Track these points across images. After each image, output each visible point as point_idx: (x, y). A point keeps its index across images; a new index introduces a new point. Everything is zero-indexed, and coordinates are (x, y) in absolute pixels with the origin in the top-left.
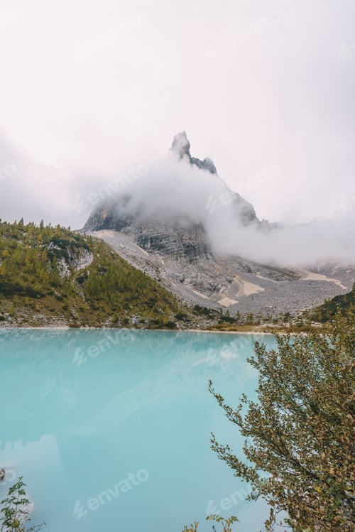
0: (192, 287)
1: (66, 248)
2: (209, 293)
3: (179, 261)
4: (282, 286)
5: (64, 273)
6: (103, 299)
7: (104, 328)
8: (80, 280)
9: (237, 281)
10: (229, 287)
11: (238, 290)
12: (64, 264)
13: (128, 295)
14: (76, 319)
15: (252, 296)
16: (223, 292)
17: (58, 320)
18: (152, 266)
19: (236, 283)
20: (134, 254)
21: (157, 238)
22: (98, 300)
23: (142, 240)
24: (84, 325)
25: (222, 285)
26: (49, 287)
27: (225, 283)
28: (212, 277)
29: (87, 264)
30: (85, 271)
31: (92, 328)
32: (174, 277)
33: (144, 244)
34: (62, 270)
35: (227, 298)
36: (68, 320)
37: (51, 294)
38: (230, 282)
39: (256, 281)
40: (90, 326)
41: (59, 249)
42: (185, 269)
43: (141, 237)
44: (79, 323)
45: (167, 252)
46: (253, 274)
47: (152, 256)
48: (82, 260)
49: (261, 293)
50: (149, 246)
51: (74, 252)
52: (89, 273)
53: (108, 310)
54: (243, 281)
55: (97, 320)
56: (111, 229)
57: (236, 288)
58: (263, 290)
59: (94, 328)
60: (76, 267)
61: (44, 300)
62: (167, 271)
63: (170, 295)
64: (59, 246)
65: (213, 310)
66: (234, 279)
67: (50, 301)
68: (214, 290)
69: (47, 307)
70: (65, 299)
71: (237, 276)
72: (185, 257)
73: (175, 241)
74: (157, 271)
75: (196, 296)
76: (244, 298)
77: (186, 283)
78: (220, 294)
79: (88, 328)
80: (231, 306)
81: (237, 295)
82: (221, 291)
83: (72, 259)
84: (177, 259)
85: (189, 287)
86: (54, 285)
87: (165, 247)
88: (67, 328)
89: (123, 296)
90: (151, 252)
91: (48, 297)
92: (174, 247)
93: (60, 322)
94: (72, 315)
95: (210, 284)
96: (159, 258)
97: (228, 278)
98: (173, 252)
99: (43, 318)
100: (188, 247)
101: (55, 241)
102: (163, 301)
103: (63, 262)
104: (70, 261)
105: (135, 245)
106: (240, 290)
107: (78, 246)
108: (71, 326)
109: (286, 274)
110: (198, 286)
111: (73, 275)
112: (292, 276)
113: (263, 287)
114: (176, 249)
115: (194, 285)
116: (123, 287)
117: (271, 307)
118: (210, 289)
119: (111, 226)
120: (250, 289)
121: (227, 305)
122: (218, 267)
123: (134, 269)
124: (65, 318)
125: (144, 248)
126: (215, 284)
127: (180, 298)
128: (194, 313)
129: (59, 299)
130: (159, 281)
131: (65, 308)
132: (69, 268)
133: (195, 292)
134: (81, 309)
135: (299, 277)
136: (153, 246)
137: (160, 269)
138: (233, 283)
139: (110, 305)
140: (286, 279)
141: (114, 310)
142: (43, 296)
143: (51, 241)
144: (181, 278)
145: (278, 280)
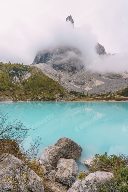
0: (74, 84)
1: (18, 72)
2: (81, 85)
3: (69, 74)
4: (113, 81)
5: (16, 81)
6: (31, 90)
7: (28, 101)
8: (23, 84)
9: (93, 80)
10: (90, 83)
11: (93, 84)
12: (16, 78)
13: (42, 88)
14: (17, 98)
15: (98, 86)
16: (87, 85)
17: (9, 99)
18: (58, 77)
19: (93, 81)
20: (50, 72)
21: (60, 65)
22: (29, 91)
23: (54, 66)
24: (20, 100)
25: (87, 82)
26: (8, 87)
27: (88, 81)
28: (83, 79)
29: (28, 77)
30: (26, 80)
31: (23, 101)
32: (66, 80)
33: (55, 68)
34: (15, 80)
35: (88, 87)
36: (13, 99)
37: (9, 89)
38: (90, 81)
39: (102, 80)
40: (22, 101)
41: (15, 72)
42: (71, 77)
43: (54, 65)
44: (17, 99)
45: (64, 70)
46: (101, 77)
47: (58, 72)
48: (25, 76)
49: (103, 84)
50: (57, 68)
51: (21, 73)
52: (28, 81)
53: (32, 94)
54: (96, 80)
55: (26, 98)
56: (42, 62)
57: (93, 83)
58: (104, 83)
59: (24, 101)
60: (23, 78)
61: (5, 92)
62: (64, 78)
63: (62, 87)
64: (15, 71)
65: (78, 92)
66: (92, 79)
67: (7, 92)
68: (83, 84)
69: (6, 94)
70: (14, 91)
71: (94, 78)
72: (72, 72)
73: (67, 66)
74: (60, 78)
75: (75, 87)
76: (95, 86)
77: (71, 82)
78: (85, 86)
79: (21, 101)
80: (89, 90)
81: (92, 86)
82: (86, 84)
83: (21, 76)
84: (68, 73)
85: (73, 84)
86: (10, 86)
87: (63, 68)
88: (12, 102)
89: (40, 89)
90: (58, 71)
91: (7, 91)
92: (67, 68)
93: (10, 99)
94: (15, 97)
95: (81, 82)
96: (61, 73)
97: (90, 79)
98: (67, 70)
99: (2, 99)
100: (73, 67)
101: (14, 69)
102: (57, 90)
103: (16, 77)
104: (20, 76)
105: (52, 68)
106: (94, 84)
107: (23, 70)
108: (14, 101)
109: (116, 76)
110: (76, 83)
111: (20, 82)
112: (119, 77)
113: (104, 82)
114: (68, 69)
115: (75, 83)
116: (40, 85)
117: (104, 90)
118: (81, 84)
119: (42, 61)
120: (98, 83)
121: (87, 90)
122: (86, 75)
123: (48, 78)
124: (12, 98)
125: (55, 69)
126: (84, 82)
127: (66, 88)
128: (70, 94)
129: (11, 91)
130: (59, 82)
131: (13, 95)
132: (19, 79)
133: (75, 86)
134: (21, 94)
135: (122, 77)
136: (59, 68)
137: (61, 77)
138: (92, 81)
139: (33, 92)
140: (116, 78)
141: (34, 94)
142: (5, 90)
143: (12, 69)
144: (69, 80)
145: (112, 79)
